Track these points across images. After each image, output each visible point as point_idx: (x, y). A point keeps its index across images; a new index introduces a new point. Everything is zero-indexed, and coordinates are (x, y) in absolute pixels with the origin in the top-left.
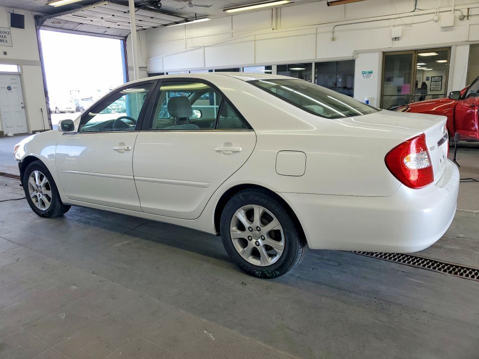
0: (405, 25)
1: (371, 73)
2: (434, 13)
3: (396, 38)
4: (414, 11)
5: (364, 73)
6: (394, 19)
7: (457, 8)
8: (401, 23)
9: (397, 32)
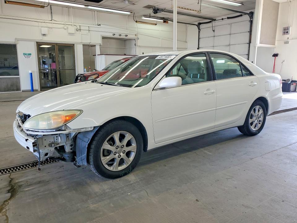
0: (49, 27)
1: (30, 54)
2: (64, 24)
3: (44, 35)
4: (51, 20)
5: (25, 54)
6: (41, 22)
7: (75, 24)
8: (46, 26)
9: (45, 31)
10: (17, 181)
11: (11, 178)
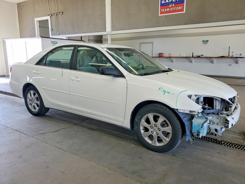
10: (241, 137)
11: (244, 140)
